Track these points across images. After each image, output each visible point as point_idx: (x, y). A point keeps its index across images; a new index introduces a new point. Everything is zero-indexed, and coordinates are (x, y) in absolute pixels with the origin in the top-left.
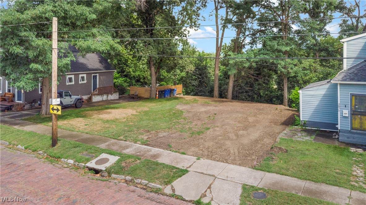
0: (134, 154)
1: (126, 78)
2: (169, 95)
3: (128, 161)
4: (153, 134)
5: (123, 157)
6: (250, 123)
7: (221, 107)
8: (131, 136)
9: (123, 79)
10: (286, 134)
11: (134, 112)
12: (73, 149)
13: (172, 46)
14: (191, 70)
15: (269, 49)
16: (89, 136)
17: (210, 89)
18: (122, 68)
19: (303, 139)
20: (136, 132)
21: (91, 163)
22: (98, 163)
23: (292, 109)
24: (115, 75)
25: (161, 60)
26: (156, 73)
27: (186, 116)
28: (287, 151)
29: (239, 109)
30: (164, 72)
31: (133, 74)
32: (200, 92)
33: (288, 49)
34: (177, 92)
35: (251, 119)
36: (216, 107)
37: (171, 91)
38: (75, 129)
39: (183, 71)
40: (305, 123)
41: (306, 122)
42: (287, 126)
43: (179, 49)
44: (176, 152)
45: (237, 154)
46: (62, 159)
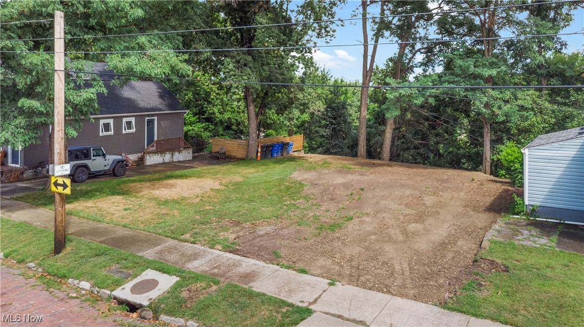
0: (207, 272)
1: (207, 123)
2: (280, 153)
3: (193, 287)
4: (246, 228)
5: (186, 278)
6: (427, 207)
7: (372, 177)
8: (204, 233)
9: (201, 125)
10: (499, 231)
11: (216, 185)
12: (92, 259)
13: (286, 68)
14: (319, 111)
15: (460, 72)
16: (126, 232)
17: (351, 143)
18: (200, 107)
19: (535, 242)
20: (215, 224)
21: (123, 289)
22: (135, 290)
23: (501, 180)
24: (189, 118)
25: (266, 94)
26: (257, 115)
27: (309, 192)
28: (506, 270)
29: (405, 180)
30: (273, 113)
31: (219, 116)
32: (334, 148)
33: (494, 72)
34: (294, 148)
35: (429, 200)
36: (362, 175)
37: (284, 146)
38: (103, 218)
39: (304, 111)
40: (533, 210)
41: (535, 208)
42: (498, 215)
43: (297, 73)
44: (288, 268)
45: (407, 273)
46: (70, 280)
